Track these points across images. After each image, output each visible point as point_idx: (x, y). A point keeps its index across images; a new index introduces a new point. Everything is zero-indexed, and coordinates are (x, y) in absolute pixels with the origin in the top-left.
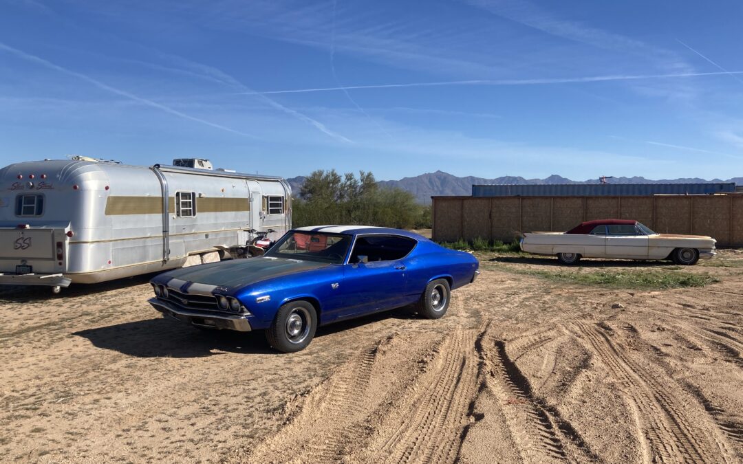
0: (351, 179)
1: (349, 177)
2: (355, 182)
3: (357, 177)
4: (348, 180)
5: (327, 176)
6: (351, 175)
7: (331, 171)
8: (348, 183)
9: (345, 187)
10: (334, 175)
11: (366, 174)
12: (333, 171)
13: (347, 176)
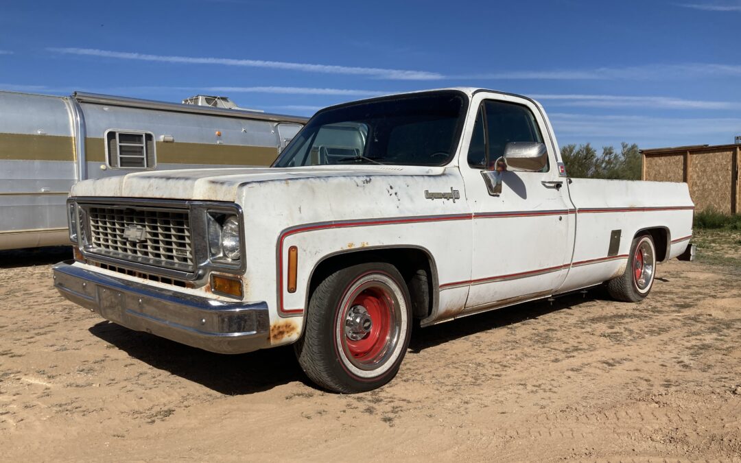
0: (611, 153)
1: (608, 152)
2: (616, 157)
3: (618, 151)
4: (607, 154)
5: (578, 153)
6: (611, 148)
7: (586, 145)
8: (607, 159)
9: (602, 163)
10: (588, 149)
11: (629, 146)
12: (588, 145)
13: (605, 149)
